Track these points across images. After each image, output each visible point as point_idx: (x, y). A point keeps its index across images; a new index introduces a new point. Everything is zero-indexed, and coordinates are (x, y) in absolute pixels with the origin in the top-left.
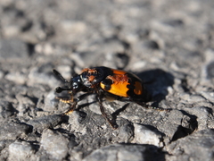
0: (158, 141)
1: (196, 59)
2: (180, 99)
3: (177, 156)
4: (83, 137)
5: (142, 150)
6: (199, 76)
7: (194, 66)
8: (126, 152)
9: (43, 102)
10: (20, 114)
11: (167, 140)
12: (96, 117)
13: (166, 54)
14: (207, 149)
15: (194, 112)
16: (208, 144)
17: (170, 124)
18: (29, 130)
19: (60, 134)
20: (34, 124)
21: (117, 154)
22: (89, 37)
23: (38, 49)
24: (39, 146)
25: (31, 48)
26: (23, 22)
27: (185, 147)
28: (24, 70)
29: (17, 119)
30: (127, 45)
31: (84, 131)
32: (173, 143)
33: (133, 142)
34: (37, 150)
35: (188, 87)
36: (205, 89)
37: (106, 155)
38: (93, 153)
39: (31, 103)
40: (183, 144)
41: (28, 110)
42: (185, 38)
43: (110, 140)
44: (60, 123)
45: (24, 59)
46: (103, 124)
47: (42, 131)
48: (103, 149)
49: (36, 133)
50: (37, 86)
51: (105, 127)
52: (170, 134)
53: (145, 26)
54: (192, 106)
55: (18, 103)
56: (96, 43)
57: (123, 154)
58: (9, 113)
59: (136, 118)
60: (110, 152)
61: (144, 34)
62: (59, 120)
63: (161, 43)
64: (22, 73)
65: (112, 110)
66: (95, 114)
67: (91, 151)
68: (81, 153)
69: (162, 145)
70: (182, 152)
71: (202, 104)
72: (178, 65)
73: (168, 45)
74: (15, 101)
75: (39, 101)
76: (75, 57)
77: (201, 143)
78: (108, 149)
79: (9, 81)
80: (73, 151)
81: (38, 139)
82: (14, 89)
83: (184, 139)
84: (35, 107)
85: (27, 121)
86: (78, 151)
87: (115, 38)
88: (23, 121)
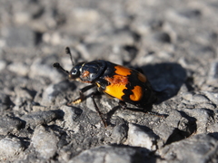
0: (151, 144)
1: (207, 55)
2: (182, 99)
3: (168, 161)
4: (75, 136)
5: (131, 153)
6: (207, 74)
7: (204, 62)
8: (114, 155)
9: (41, 96)
10: (16, 108)
11: (160, 143)
12: (91, 115)
13: (176, 48)
14: (200, 156)
15: (194, 114)
16: (202, 150)
17: (166, 126)
18: (22, 125)
19: (52, 132)
20: (27, 120)
21: (104, 157)
22: (99, 26)
23: (46, 38)
24: (29, 143)
25: (38, 37)
26: (35, 9)
27: (177, 152)
28: (28, 61)
29: (12, 114)
30: (137, 37)
31: (76, 130)
32: (167, 147)
33: (126, 143)
34: (26, 148)
35: (193, 86)
36: (210, 89)
37: (94, 157)
38: (82, 154)
39: (29, 96)
40: (176, 149)
41: (24, 104)
42: (199, 32)
43: (102, 140)
44: (54, 120)
45: (29, 49)
46: (97, 123)
47: (34, 127)
48: (92, 151)
49: (29, 128)
50: (38, 79)
51: (98, 126)
52: (165, 137)
53: (159, 16)
54: (193, 107)
55: (16, 96)
56: (105, 34)
57: (111, 157)
58: (5, 107)
59: (133, 117)
60: (98, 154)
61: (157, 25)
62: (53, 116)
63: (174, 35)
64: (25, 64)
65: (110, 108)
66: (92, 111)
67: (80, 152)
68: (69, 153)
69: (154, 148)
70: (174, 157)
71: (204, 106)
72: (187, 61)
73: (180, 38)
74: (13, 94)
75: (38, 95)
76: (81, 48)
77: (195, 149)
78: (97, 150)
79: (10, 72)
80: (62, 151)
81: (29, 135)
82: (14, 81)
83: (178, 143)
84: (32, 101)
85: (21, 115)
86: (66, 151)
87: (126, 29)
88: (17, 116)
